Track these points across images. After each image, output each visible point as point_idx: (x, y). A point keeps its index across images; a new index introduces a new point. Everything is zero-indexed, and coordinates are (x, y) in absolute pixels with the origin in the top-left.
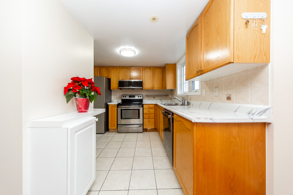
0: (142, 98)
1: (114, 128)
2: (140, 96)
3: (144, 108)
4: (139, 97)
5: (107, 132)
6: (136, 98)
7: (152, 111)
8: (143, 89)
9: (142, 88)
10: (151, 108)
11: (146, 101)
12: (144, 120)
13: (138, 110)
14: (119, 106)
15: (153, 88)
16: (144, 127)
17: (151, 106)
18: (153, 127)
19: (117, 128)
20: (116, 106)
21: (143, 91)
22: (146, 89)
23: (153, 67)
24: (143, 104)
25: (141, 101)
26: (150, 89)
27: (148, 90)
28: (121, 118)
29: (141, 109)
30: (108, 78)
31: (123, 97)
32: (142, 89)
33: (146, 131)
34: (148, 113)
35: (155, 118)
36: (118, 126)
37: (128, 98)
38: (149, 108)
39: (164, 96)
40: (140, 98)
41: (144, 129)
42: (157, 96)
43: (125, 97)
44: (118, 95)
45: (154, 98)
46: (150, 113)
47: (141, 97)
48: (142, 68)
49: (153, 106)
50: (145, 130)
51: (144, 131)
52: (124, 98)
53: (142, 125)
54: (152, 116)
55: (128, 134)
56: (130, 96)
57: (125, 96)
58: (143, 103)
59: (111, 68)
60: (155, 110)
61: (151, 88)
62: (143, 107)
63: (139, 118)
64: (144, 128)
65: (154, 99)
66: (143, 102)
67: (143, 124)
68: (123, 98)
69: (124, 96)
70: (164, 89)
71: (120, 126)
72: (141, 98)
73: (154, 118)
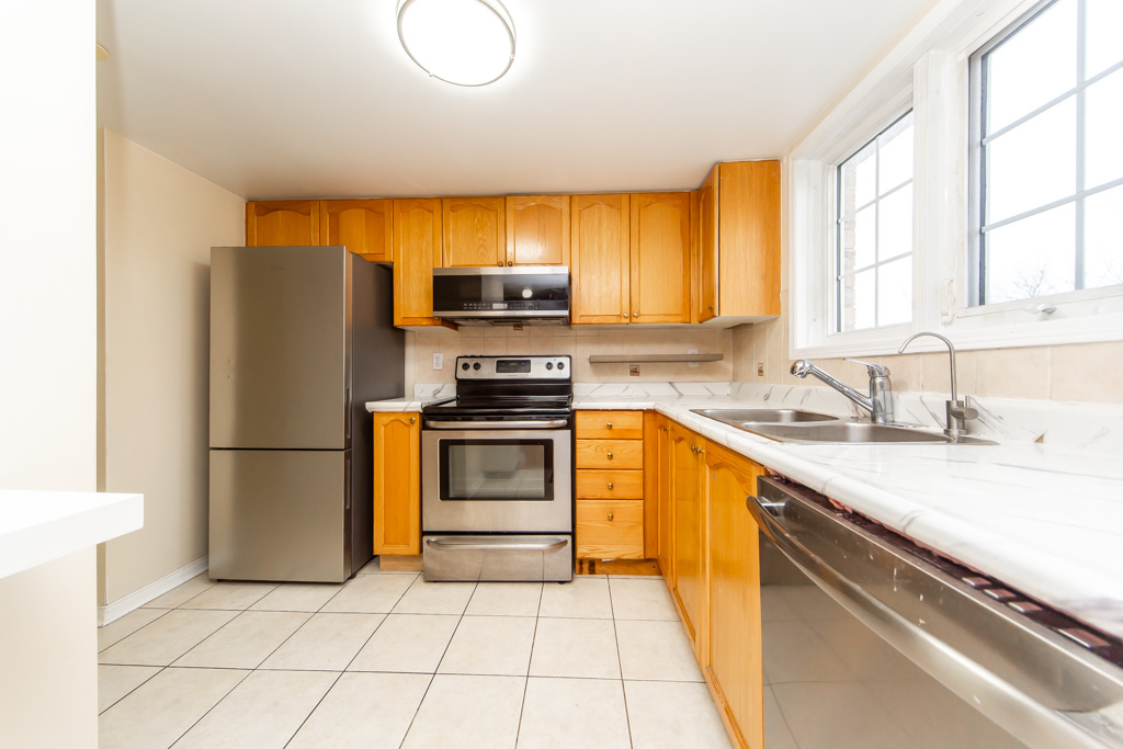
0: (567, 376)
1: (401, 550)
2: (555, 362)
3: (578, 435)
4: (549, 366)
5: (366, 570)
6: (538, 371)
7: (631, 451)
8: (576, 320)
9: (566, 313)
10: (624, 436)
11: (590, 394)
12: (580, 505)
13: (541, 448)
14: (432, 424)
15: (631, 316)
16: (582, 551)
17: (621, 422)
18: (634, 551)
19: (421, 550)
20: (417, 419)
21: (572, 333)
22: (594, 320)
23: (630, 195)
24: (574, 412)
25: (564, 387)
26: (613, 320)
27: (602, 332)
28: (445, 495)
29: (561, 440)
30: (379, 259)
31: (466, 366)
32: (568, 321)
33: (592, 571)
34: (606, 463)
35: (649, 495)
36: (425, 538)
37: (488, 372)
38: (607, 433)
39: (691, 365)
40: (555, 374)
41: (581, 563)
42: (655, 362)
43: (477, 366)
44: (441, 356)
45: (635, 372)
46: (615, 463)
47: (561, 366)
48: (567, 199)
49: (636, 422)
50: (585, 566)
51: (581, 572)
52: (471, 374)
53: (569, 538)
54: (630, 482)
55: (481, 586)
56: (502, 365)
57: (476, 361)
58: (575, 405)
59: (397, 204)
60: (648, 448)
61: (619, 316)
62: (571, 426)
63: (549, 494)
64: (579, 556)
65: (635, 378)
66: (571, 397)
67: (573, 534)
68: (463, 375)
69: (471, 362)
70: (695, 322)
71: (433, 539)
72: (564, 374)
73: (640, 494)
